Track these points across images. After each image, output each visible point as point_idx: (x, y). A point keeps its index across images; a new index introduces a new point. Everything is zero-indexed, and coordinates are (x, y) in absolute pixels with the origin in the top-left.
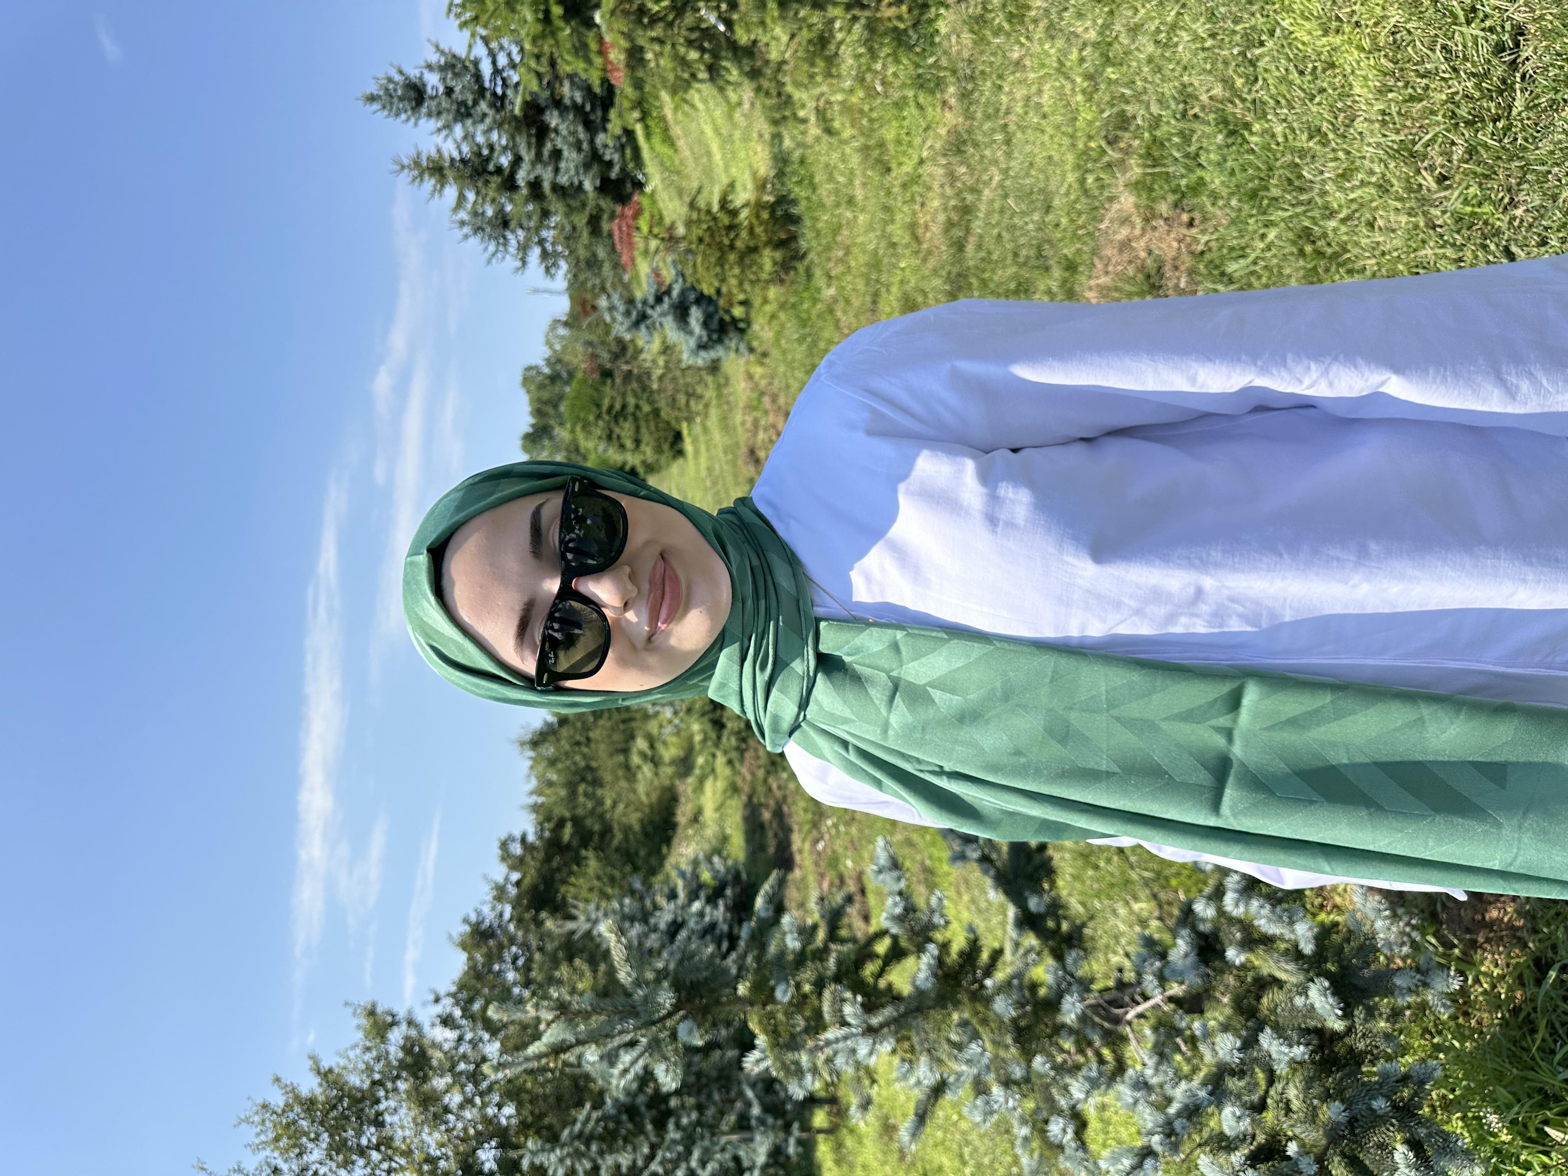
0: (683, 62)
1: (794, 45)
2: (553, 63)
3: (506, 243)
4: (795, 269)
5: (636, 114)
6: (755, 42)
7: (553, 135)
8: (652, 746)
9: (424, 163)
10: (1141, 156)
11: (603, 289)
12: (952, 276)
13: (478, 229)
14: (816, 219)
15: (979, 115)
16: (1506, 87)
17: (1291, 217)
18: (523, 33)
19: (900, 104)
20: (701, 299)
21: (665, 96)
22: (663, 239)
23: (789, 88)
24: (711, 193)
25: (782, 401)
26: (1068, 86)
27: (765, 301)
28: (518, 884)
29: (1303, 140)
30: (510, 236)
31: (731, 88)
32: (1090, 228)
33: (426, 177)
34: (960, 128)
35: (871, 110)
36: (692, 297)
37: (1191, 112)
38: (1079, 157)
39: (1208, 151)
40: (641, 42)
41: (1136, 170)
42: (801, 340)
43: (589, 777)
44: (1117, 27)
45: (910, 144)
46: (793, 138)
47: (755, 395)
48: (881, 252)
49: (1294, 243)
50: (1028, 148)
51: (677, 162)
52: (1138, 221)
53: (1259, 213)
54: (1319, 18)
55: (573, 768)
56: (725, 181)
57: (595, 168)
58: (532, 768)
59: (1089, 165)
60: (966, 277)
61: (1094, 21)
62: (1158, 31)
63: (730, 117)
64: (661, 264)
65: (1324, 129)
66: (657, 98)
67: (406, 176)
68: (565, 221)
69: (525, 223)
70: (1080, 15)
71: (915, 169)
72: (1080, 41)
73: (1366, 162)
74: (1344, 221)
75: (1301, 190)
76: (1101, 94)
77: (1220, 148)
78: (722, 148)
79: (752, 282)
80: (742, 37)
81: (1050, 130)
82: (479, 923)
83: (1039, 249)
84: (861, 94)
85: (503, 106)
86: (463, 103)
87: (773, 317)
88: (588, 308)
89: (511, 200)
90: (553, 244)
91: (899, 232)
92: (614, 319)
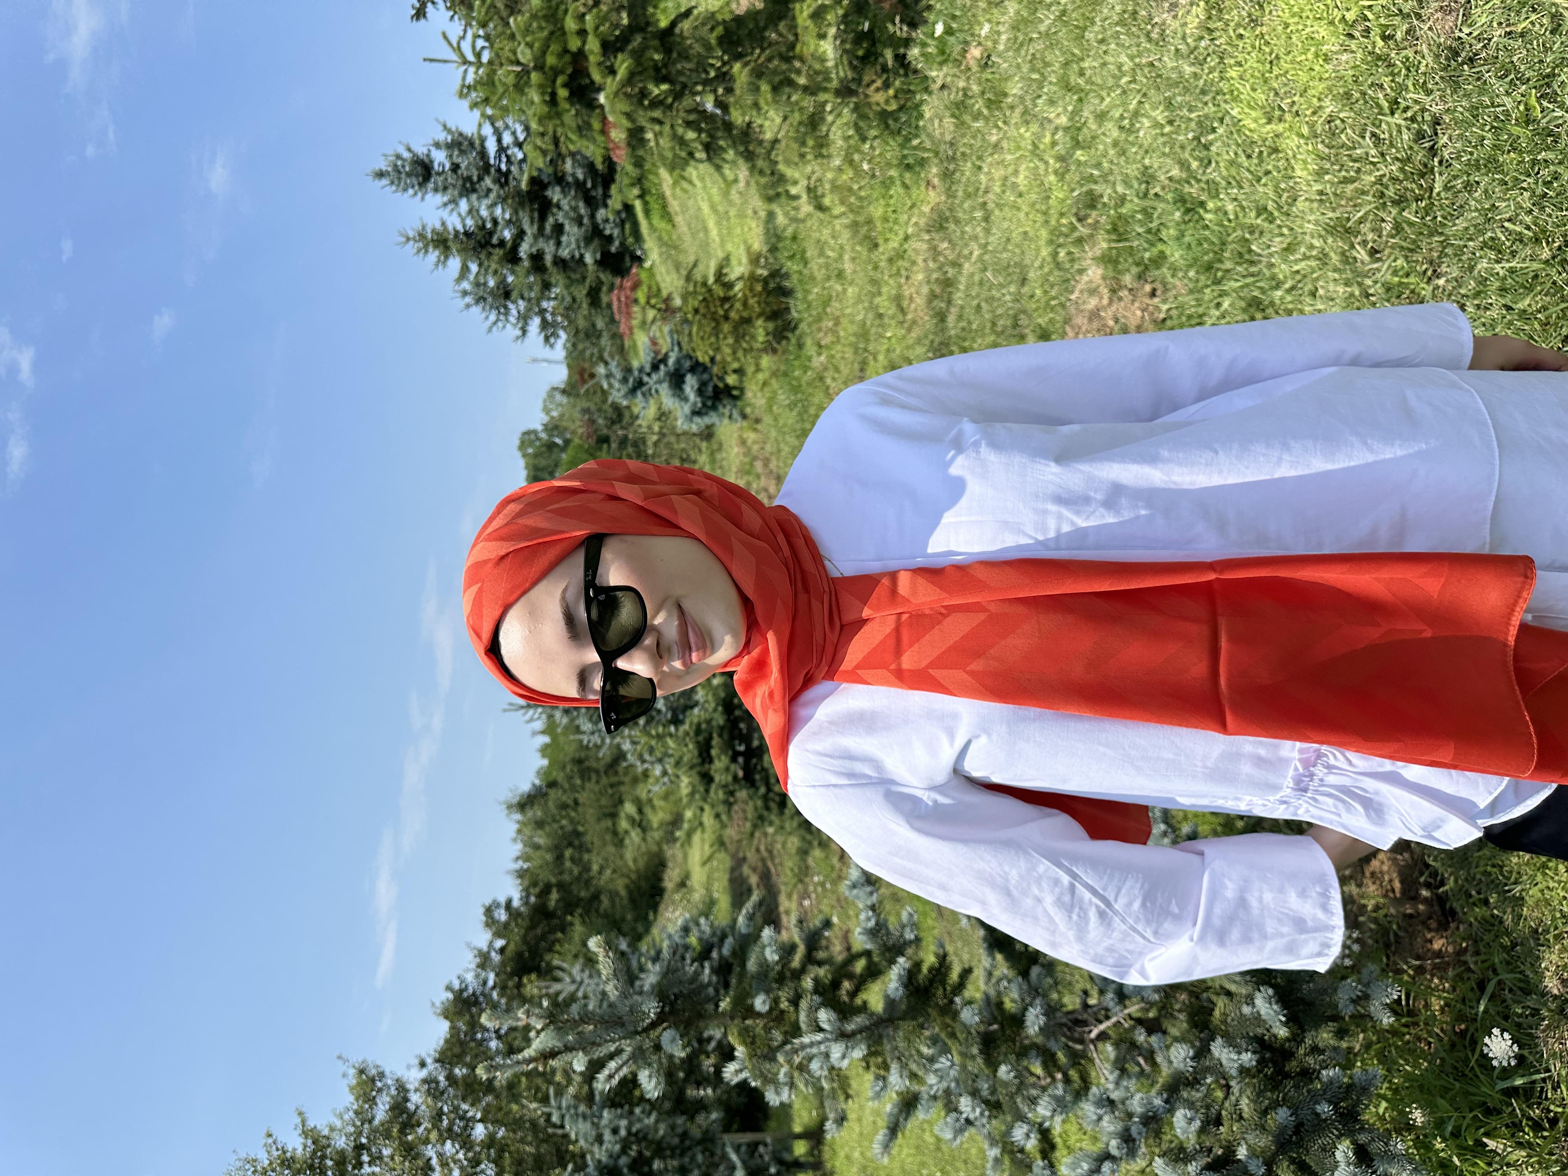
0: (682, 142)
1: (785, 127)
2: (556, 142)
3: (507, 313)
4: (787, 338)
5: (636, 191)
6: (749, 124)
7: (555, 210)
8: (640, 811)
9: (429, 236)
10: (1108, 232)
11: (601, 359)
12: (935, 344)
13: (480, 299)
14: (807, 292)
15: (960, 193)
16: (1426, 171)
17: (1242, 287)
18: (530, 113)
19: (887, 183)
20: (697, 367)
21: (664, 173)
22: (659, 310)
23: (781, 167)
24: (708, 267)
25: (773, 465)
26: (1042, 166)
27: (758, 369)
28: (502, 950)
29: (1251, 218)
30: (511, 306)
31: (727, 166)
32: (1063, 299)
33: (431, 249)
34: (942, 206)
35: (860, 188)
36: (687, 364)
37: (1152, 192)
38: (1052, 232)
39: (1168, 228)
40: (643, 122)
41: (1103, 244)
42: (791, 406)
43: (577, 843)
44: (1086, 114)
45: (896, 222)
46: (786, 214)
47: (747, 460)
48: (868, 323)
49: (1244, 310)
50: (1006, 225)
51: (674, 237)
52: (1105, 291)
53: (1214, 283)
54: (1263, 107)
55: (560, 832)
56: (721, 255)
57: (596, 242)
58: (519, 831)
59: (1061, 240)
60: (947, 345)
61: (1065, 109)
62: (1122, 117)
63: (726, 194)
64: (658, 334)
65: (1269, 208)
66: (657, 175)
67: (412, 247)
68: (565, 292)
69: (526, 295)
70: (1052, 102)
71: (901, 245)
72: (1053, 126)
73: (1307, 238)
74: (1289, 291)
75: (1252, 263)
76: (1073, 176)
77: (1178, 224)
78: (718, 224)
79: (745, 350)
80: (738, 117)
81: (1025, 208)
82: (461, 991)
83: (1015, 318)
84: (851, 174)
85: (507, 182)
86: (469, 179)
87: (765, 384)
88: (586, 376)
89: (513, 272)
90: (553, 314)
91: (886, 303)
92: (611, 386)
